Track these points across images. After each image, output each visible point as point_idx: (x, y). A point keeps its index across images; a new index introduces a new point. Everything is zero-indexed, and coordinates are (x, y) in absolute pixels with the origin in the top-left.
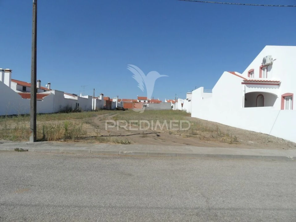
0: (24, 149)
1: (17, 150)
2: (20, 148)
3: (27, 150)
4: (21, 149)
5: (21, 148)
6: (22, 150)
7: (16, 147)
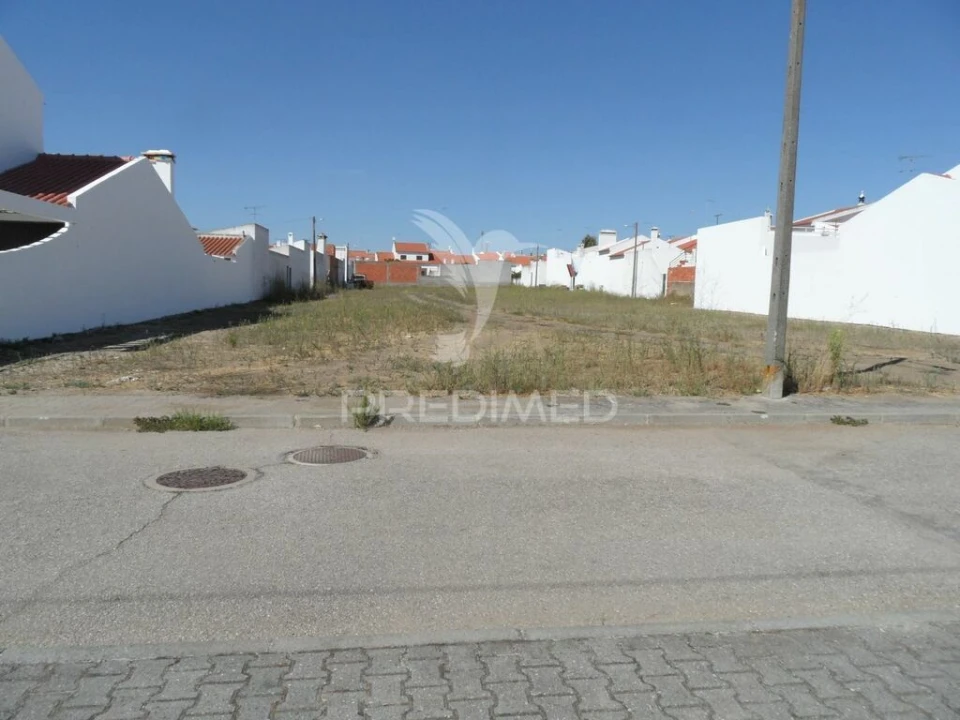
0: (856, 419)
1: (837, 421)
2: (843, 415)
3: (865, 422)
4: (848, 418)
5: (849, 414)
6: (851, 422)
7: (832, 414)
